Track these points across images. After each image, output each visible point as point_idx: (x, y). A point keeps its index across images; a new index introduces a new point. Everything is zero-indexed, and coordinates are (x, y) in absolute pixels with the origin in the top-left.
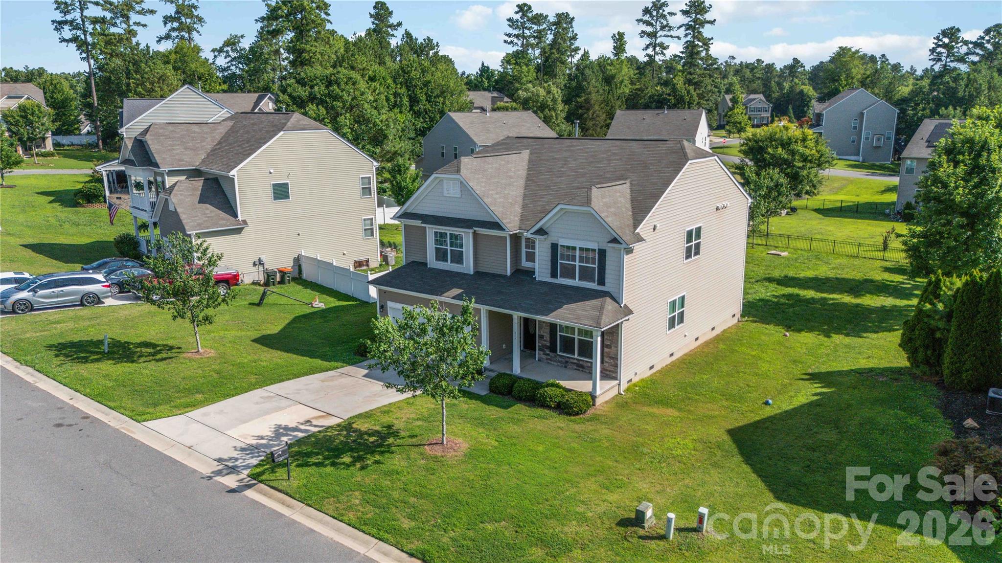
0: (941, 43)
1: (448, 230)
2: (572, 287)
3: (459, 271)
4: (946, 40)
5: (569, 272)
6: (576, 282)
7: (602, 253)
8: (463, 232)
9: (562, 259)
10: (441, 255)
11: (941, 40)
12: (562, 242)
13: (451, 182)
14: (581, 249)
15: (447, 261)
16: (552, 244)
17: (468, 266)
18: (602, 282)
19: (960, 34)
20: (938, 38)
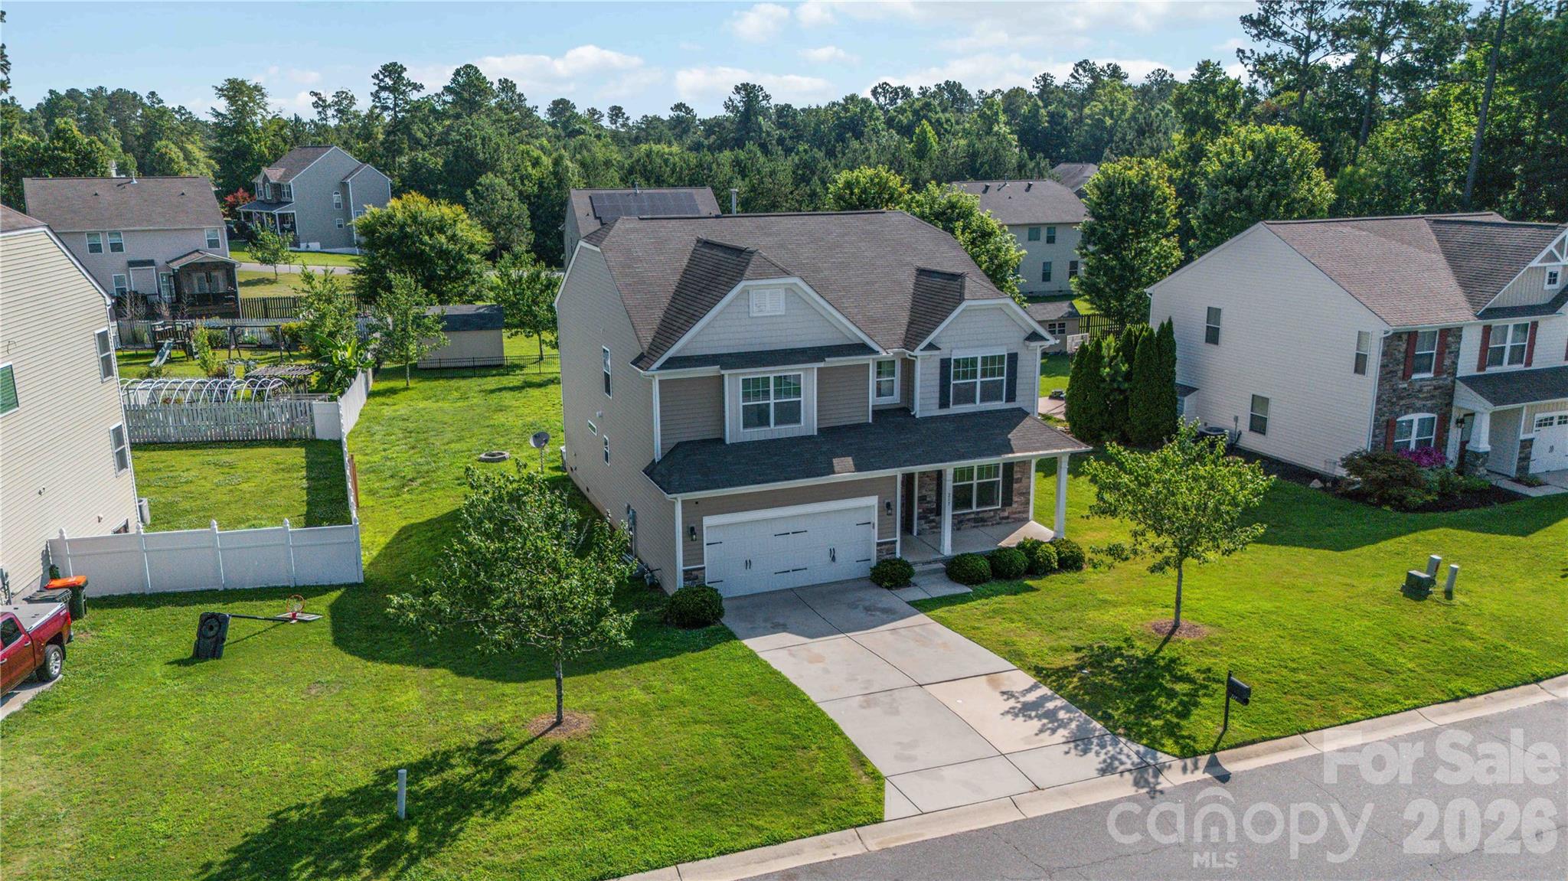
0: (382, 84)
1: (771, 373)
2: (974, 414)
3: (797, 434)
4: (389, 81)
5: (966, 396)
6: (979, 406)
7: (1013, 358)
8: (799, 370)
9: (957, 377)
10: (756, 417)
11: (382, 80)
12: (958, 355)
13: (768, 292)
14: (985, 359)
15: (768, 424)
16: (942, 360)
17: (809, 422)
18: (1011, 398)
19: (404, 75)
20: (376, 76)
